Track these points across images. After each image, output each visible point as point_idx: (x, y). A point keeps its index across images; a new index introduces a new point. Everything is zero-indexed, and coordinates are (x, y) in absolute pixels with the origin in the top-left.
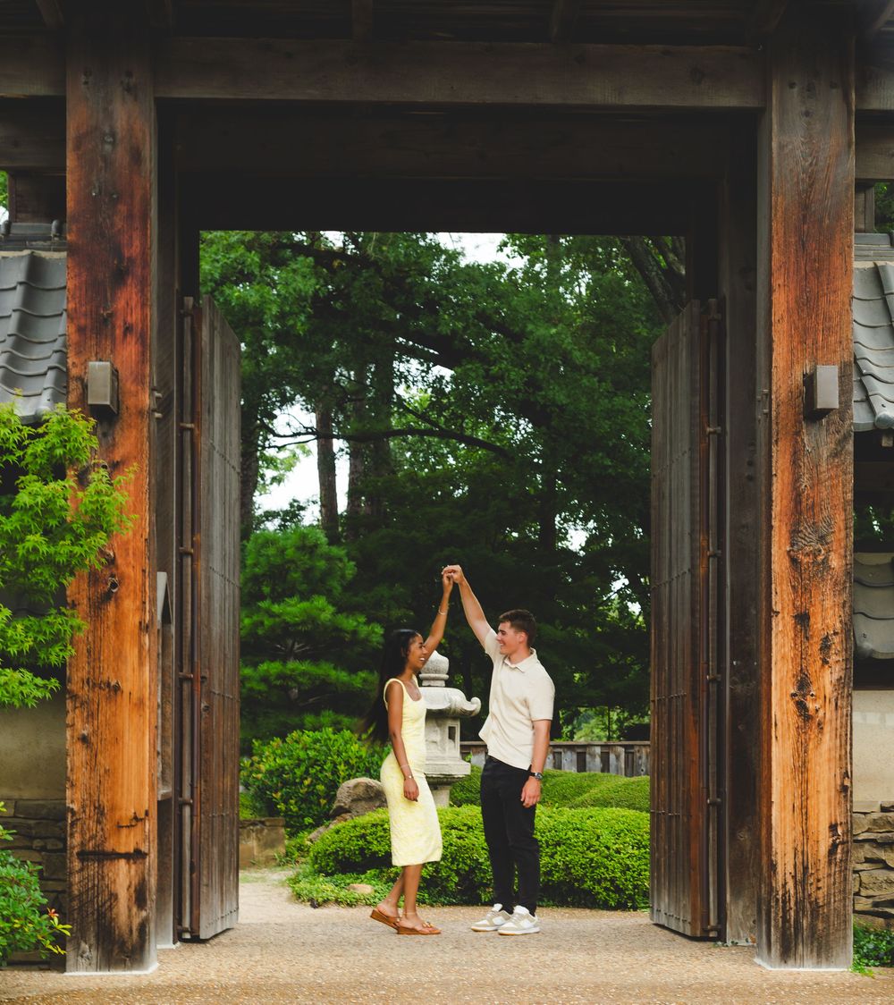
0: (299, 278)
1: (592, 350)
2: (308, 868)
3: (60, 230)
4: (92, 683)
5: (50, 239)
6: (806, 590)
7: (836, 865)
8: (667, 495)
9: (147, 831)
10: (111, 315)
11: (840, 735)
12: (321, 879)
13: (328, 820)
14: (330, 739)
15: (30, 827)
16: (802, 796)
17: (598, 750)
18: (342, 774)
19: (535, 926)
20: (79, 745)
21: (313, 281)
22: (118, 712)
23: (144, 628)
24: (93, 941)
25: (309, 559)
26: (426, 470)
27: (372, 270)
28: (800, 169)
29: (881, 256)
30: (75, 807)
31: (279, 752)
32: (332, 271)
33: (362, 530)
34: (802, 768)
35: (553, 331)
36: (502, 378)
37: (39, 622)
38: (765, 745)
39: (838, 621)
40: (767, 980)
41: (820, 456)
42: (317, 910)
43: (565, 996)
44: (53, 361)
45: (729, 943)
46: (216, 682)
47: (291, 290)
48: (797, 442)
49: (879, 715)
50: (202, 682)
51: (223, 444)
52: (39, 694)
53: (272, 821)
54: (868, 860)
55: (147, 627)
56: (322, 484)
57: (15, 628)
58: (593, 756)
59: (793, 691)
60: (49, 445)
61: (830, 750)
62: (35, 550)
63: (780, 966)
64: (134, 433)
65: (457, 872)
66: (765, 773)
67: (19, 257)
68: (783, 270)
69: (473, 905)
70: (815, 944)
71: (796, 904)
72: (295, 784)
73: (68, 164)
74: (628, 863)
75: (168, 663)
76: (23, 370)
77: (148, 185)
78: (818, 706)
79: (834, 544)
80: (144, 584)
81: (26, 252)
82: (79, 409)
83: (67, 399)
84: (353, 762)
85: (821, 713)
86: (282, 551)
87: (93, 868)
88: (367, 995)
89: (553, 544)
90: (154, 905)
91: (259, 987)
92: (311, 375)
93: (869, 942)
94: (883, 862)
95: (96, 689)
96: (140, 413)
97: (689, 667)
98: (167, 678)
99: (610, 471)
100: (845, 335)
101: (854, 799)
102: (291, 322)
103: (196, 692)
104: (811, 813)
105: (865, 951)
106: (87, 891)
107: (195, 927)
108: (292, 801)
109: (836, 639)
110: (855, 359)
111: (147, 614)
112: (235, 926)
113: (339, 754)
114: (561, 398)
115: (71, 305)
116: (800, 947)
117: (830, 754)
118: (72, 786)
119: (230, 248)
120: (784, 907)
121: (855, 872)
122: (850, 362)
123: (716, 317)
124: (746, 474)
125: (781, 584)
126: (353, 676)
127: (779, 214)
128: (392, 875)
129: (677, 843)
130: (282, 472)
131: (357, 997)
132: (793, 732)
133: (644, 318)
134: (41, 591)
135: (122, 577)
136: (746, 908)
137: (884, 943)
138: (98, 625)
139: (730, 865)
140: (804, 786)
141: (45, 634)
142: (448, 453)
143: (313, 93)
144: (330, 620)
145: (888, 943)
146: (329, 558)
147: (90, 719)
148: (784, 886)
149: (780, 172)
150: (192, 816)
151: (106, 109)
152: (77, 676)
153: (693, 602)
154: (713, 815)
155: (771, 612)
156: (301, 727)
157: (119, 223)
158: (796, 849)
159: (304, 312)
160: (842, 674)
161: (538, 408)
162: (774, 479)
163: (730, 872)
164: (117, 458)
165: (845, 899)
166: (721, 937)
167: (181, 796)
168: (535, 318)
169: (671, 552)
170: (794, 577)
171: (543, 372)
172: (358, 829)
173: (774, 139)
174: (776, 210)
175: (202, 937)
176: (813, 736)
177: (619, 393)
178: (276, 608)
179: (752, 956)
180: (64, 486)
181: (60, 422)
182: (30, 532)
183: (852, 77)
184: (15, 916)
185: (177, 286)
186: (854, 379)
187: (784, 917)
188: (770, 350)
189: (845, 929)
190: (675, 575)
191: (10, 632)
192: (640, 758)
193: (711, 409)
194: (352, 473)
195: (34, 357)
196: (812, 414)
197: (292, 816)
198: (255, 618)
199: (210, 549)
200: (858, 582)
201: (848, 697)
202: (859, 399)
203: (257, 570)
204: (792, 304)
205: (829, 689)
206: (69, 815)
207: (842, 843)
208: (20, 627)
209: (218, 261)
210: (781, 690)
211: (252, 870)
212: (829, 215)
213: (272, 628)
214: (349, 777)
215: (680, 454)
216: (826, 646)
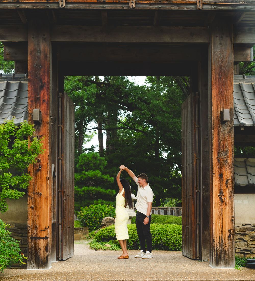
0: (92, 89)
1: (168, 107)
2: (94, 240)
3: (27, 76)
4: (34, 193)
5: (24, 78)
6: (222, 168)
7: (230, 240)
8: (186, 143)
9: (48, 231)
10: (39, 97)
11: (231, 206)
12: (97, 243)
13: (100, 227)
14: (100, 207)
15: (19, 231)
16: (221, 222)
17: (170, 209)
18: (103, 216)
19: (151, 256)
20: (31, 209)
21: (96, 90)
22: (41, 200)
23: (48, 178)
24: (34, 261)
25: (95, 160)
26: (126, 138)
27: (111, 87)
28: (219, 58)
29: (241, 81)
30: (30, 225)
31: (87, 210)
32: (101, 87)
33: (110, 153)
34: (221, 215)
35: (158, 102)
36: (145, 114)
37: (20, 177)
38: (211, 209)
39: (230, 176)
40: (212, 271)
41: (225, 133)
42: (96, 251)
43: (158, 275)
44: (24, 109)
45: (202, 261)
46: (68, 192)
47: (90, 92)
48: (219, 129)
49: (242, 201)
50: (64, 193)
51: (70, 131)
52: (20, 196)
53: (85, 228)
54: (239, 239)
55: (49, 178)
56: (99, 142)
57: (13, 179)
58: (168, 211)
59: (218, 195)
60: (22, 131)
61: (228, 210)
62: (18, 158)
63: (216, 267)
64: (45, 128)
65: (133, 241)
66: (211, 216)
67: (16, 83)
68: (215, 84)
69: (137, 250)
70: (225, 261)
71: (220, 251)
72: (91, 218)
73: (28, 58)
74: (177, 239)
75: (55, 188)
76: (17, 112)
77: (49, 64)
78: (225, 198)
79: (229, 156)
80: (48, 167)
81: (18, 81)
82: (30, 122)
83: (28, 119)
84: (106, 212)
85: (226, 200)
86: (88, 158)
87: (34, 241)
88: (106, 275)
89: (158, 157)
90: (50, 251)
91: (78, 273)
92: (96, 114)
93: (239, 261)
94: (243, 239)
95: (35, 195)
96: (47, 123)
97: (191, 188)
98: (54, 191)
99: (173, 137)
100: (231, 101)
101: (235, 223)
102: (90, 100)
103: (62, 195)
104: (224, 227)
105: (238, 263)
106: (33, 247)
107: (62, 257)
108: (91, 223)
109: (230, 181)
110: (234, 108)
111: (49, 175)
112: (73, 256)
113: (103, 210)
114: (160, 119)
115: (29, 95)
116: (221, 262)
117: (228, 211)
118: (29, 220)
119: (75, 81)
120: (217, 252)
121: (235, 242)
122: (233, 108)
123: (198, 97)
124: (206, 138)
125: (215, 166)
126: (106, 191)
127: (214, 70)
128: (116, 242)
129: (189, 234)
130: (90, 138)
131: (103, 276)
132: (219, 205)
133: (181, 99)
134: (21, 169)
135: (42, 165)
136: (207, 251)
137: (243, 261)
138: (36, 178)
139: (203, 240)
140: (222, 219)
141: (21, 180)
142: (132, 133)
143: (92, 40)
144: (100, 176)
145: (245, 261)
146: (100, 160)
147: (34, 203)
148: (217, 246)
149: (214, 59)
150: (61, 227)
151: (38, 44)
152: (30, 191)
153: (192, 171)
154: (198, 227)
155: (212, 174)
156: (93, 204)
157: (41, 73)
158: (220, 236)
159: (94, 98)
160: (231, 190)
161: (154, 122)
162: (213, 139)
163: (203, 242)
164: (41, 134)
165: (233, 249)
166: (200, 259)
167: (58, 222)
168: (153, 99)
169: (187, 158)
170: (218, 165)
171: (155, 113)
172: (107, 230)
173: (212, 51)
174: (213, 69)
175: (64, 259)
176: (224, 206)
177: (175, 118)
178: (86, 173)
179: (208, 264)
180: (26, 142)
181: (25, 125)
182: (17, 154)
183: (233, 35)
184: (13, 255)
185: (57, 90)
186: (234, 113)
187: (217, 254)
188: (212, 105)
189: (233, 257)
190: (188, 164)
191: (12, 180)
192: (181, 211)
193: (197, 121)
194: (107, 139)
195: (20, 108)
196: (223, 122)
197: (90, 227)
198: (81, 176)
199: (66, 158)
200: (235, 165)
201: (233, 196)
202: (235, 118)
203: (82, 163)
204: (217, 93)
205: (228, 194)
206: (28, 228)
207: (232, 235)
208: (14, 178)
209: (72, 85)
210: (215, 194)
211: (80, 241)
212: (227, 70)
213: (86, 178)
214: (105, 216)
215: (189, 133)
216: (227, 183)
